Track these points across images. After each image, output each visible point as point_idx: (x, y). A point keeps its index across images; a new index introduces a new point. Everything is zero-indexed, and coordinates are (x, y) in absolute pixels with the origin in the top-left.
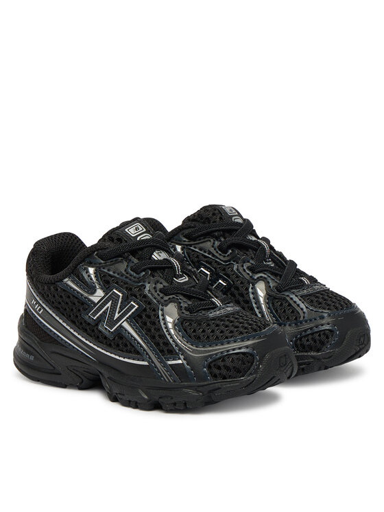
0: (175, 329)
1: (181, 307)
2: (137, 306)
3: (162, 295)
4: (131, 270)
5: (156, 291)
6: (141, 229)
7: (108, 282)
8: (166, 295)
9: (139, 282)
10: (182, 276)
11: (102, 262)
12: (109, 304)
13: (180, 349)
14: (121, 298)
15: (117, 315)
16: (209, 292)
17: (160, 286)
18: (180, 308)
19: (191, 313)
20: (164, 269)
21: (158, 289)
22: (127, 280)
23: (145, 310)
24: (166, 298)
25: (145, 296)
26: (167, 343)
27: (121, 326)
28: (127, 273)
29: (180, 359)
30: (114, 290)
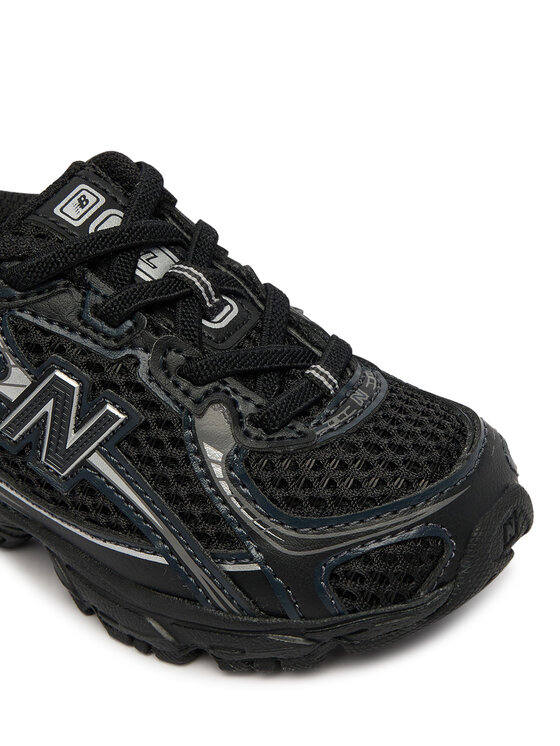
0: (232, 481)
1: (240, 415)
2: (122, 417)
3: (184, 384)
4: (95, 315)
5: (168, 375)
6: (92, 200)
7: (36, 349)
8: (196, 384)
9: (121, 349)
10: (219, 307)
11: (17, 293)
12: (48, 407)
13: (252, 535)
14: (76, 392)
15: (73, 438)
16: (294, 332)
17: (175, 358)
18: (237, 419)
19: (268, 432)
20: (172, 303)
21: (173, 368)
22: (88, 343)
23: (145, 426)
24: (198, 392)
25: (139, 388)
26: (214, 518)
27: (85, 463)
28: (85, 324)
29: (252, 559)
30: (58, 373)
